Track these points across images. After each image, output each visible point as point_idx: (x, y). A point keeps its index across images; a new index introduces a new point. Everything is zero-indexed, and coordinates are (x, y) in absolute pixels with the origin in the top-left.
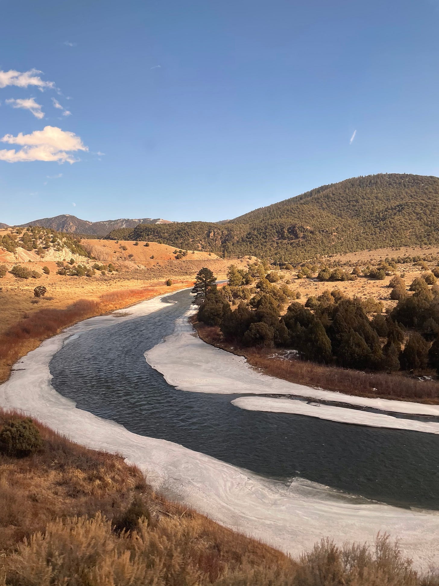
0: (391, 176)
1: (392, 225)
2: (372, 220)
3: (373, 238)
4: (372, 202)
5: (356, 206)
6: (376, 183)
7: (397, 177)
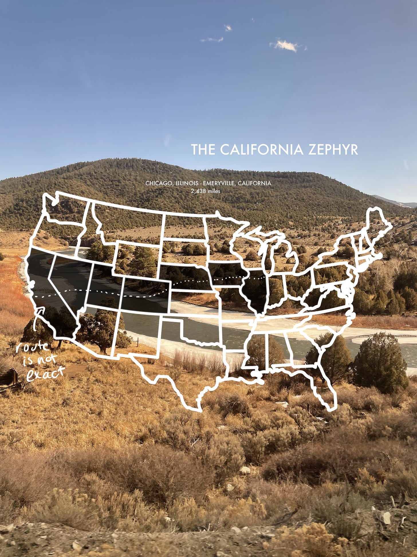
0: (144, 161)
1: (158, 206)
2: (137, 200)
3: (143, 217)
4: (133, 183)
5: (118, 186)
6: (132, 166)
7: (150, 163)
